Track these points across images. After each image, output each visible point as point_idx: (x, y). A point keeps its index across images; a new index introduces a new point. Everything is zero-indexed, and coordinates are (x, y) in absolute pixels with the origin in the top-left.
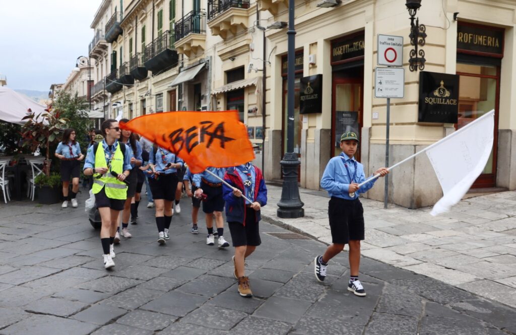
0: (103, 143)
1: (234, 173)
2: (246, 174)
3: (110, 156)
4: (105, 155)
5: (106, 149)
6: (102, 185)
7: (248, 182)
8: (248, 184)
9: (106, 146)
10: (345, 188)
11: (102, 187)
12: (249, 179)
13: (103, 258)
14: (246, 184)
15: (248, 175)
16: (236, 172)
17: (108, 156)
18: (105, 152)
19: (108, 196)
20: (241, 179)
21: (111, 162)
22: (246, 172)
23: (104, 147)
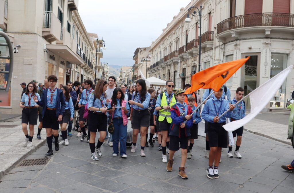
0: (165, 93)
1: (176, 108)
2: (182, 108)
3: (170, 100)
4: (167, 100)
5: (167, 97)
6: (164, 116)
7: (183, 113)
8: (182, 114)
9: (168, 95)
10: (211, 119)
11: (164, 118)
12: (184, 112)
13: (162, 156)
14: (181, 114)
15: (183, 109)
16: (177, 107)
17: (168, 100)
18: (167, 98)
19: (168, 122)
20: (179, 111)
21: (170, 103)
22: (182, 107)
23: (166, 95)
